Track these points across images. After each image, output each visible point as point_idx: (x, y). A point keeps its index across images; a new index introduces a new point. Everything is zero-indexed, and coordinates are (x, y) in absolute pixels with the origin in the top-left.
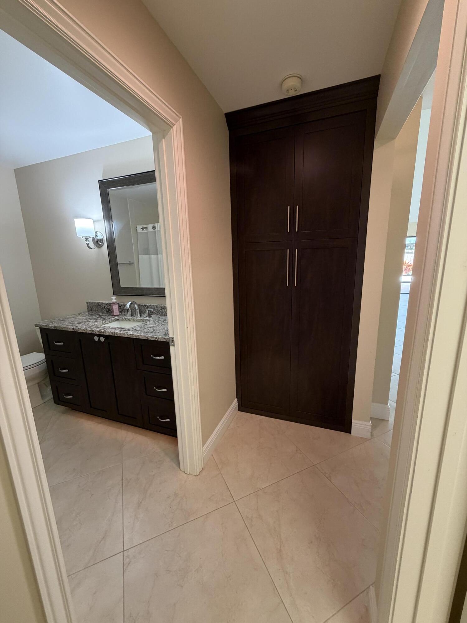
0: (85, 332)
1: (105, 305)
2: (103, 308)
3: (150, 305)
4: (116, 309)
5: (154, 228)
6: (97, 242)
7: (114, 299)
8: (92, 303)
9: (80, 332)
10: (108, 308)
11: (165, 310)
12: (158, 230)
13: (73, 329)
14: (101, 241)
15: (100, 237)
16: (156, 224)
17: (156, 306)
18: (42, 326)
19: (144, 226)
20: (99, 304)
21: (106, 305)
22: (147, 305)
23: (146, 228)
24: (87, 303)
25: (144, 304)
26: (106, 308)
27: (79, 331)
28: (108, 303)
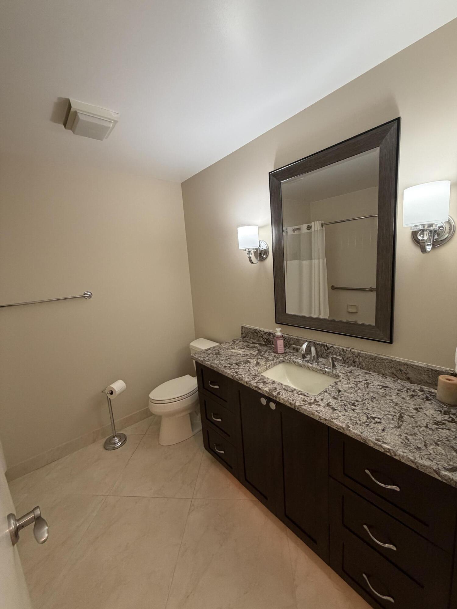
0: (247, 385)
1: (263, 334)
2: (260, 337)
3: (332, 347)
4: (280, 345)
5: (309, 228)
6: (260, 254)
7: (278, 331)
8: (248, 329)
9: (242, 384)
10: (267, 338)
11: (359, 359)
12: (315, 231)
13: (232, 376)
14: (266, 252)
15: (263, 247)
16: (313, 223)
17: (343, 350)
18: (198, 360)
19: (296, 227)
20: (256, 332)
21: (265, 334)
22: (326, 346)
23: (299, 229)
24: (242, 327)
25: (321, 343)
26: (264, 337)
27: (239, 382)
28: (267, 332)
